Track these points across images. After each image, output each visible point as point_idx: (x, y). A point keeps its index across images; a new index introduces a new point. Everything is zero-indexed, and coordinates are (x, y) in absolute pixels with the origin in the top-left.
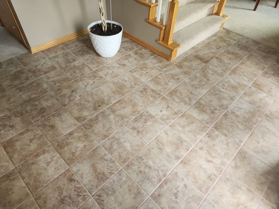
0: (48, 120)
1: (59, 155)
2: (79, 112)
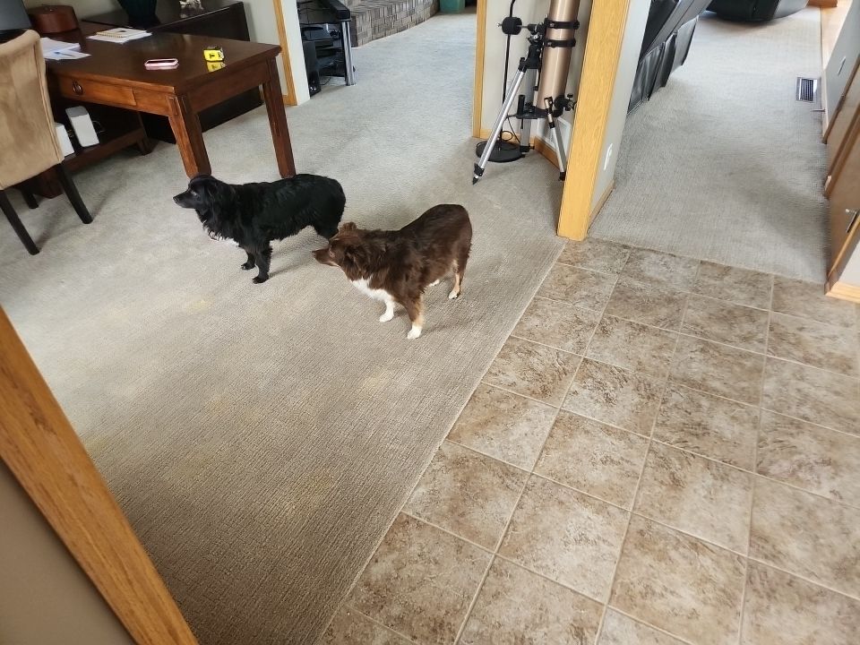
0: (685, 460)
1: (617, 552)
2: (783, 525)
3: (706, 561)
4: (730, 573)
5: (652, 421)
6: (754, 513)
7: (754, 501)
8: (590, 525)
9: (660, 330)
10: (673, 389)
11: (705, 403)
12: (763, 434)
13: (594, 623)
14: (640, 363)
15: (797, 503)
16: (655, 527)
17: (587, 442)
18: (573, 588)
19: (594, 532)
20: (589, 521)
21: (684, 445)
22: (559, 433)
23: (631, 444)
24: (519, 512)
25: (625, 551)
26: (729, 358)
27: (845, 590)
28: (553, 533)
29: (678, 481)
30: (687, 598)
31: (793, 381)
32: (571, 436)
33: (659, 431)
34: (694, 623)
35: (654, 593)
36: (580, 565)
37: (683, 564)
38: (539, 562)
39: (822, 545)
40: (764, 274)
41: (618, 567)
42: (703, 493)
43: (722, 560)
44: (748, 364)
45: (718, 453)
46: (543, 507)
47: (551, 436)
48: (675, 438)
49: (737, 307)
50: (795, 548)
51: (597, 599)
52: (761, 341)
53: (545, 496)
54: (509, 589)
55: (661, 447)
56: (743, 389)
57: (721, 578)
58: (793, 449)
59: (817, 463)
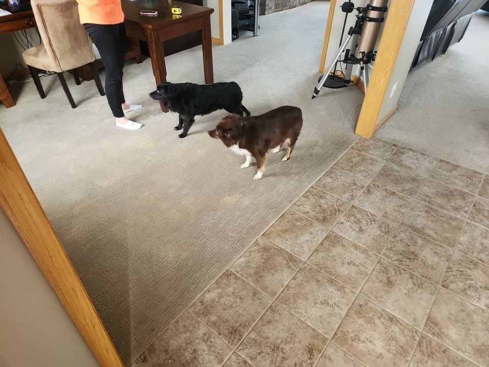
3: (396, 329)
4: (409, 339)
5: (384, 246)
6: (433, 308)
7: (435, 302)
8: (331, 296)
9: (403, 196)
10: (402, 230)
11: (420, 241)
12: (451, 265)
13: (320, 348)
14: (386, 213)
15: (462, 308)
16: (370, 305)
17: (342, 251)
18: (313, 327)
19: (333, 300)
20: (332, 294)
21: (400, 262)
22: (326, 243)
23: (368, 257)
24: (293, 281)
25: (349, 314)
26: (443, 219)
27: (478, 362)
28: (309, 296)
29: (391, 282)
30: (379, 346)
31: (480, 238)
32: (333, 246)
33: (387, 252)
34: (379, 361)
35: (359, 340)
36: (320, 316)
37: (381, 328)
38: (297, 310)
39: (471, 335)
40: (479, 173)
41: (342, 321)
42: (404, 291)
43: (406, 330)
44: (454, 224)
45: (420, 271)
46: (307, 282)
47: (321, 244)
48: (396, 258)
49: (456, 190)
50: (453, 333)
51: (326, 336)
52: (466, 212)
53: (310, 276)
54: (277, 320)
55: (386, 261)
56: (447, 238)
57: (402, 340)
58: (468, 277)
59: (481, 287)
